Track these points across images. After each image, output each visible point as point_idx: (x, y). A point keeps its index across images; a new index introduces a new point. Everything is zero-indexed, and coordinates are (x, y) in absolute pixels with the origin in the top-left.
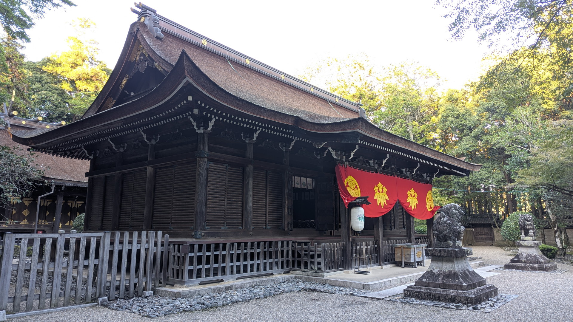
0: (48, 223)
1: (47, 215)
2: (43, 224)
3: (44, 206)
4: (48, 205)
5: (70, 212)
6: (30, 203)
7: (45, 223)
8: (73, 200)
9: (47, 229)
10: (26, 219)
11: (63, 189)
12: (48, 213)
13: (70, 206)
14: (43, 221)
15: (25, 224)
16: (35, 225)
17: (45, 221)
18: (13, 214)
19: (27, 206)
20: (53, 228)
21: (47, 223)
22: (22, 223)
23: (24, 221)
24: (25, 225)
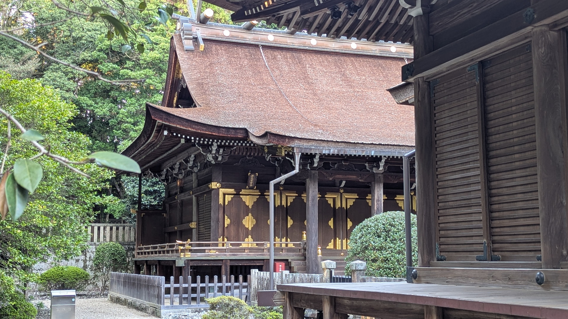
0: (294, 245)
1: (289, 226)
2: (284, 246)
3: (281, 206)
4: (289, 204)
5: (332, 219)
6: (255, 200)
7: (287, 245)
8: (337, 191)
9: (293, 258)
10: (250, 236)
11: (316, 165)
12: (290, 222)
13: (332, 206)
14: (284, 240)
15: (250, 246)
16: (269, 250)
17: (287, 241)
18: (226, 226)
19: (250, 207)
20: (304, 256)
21: (291, 245)
22: (244, 245)
23: (246, 239)
24: (251, 250)
